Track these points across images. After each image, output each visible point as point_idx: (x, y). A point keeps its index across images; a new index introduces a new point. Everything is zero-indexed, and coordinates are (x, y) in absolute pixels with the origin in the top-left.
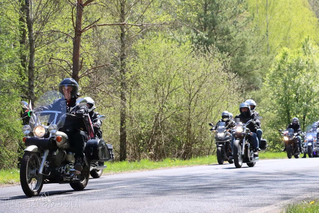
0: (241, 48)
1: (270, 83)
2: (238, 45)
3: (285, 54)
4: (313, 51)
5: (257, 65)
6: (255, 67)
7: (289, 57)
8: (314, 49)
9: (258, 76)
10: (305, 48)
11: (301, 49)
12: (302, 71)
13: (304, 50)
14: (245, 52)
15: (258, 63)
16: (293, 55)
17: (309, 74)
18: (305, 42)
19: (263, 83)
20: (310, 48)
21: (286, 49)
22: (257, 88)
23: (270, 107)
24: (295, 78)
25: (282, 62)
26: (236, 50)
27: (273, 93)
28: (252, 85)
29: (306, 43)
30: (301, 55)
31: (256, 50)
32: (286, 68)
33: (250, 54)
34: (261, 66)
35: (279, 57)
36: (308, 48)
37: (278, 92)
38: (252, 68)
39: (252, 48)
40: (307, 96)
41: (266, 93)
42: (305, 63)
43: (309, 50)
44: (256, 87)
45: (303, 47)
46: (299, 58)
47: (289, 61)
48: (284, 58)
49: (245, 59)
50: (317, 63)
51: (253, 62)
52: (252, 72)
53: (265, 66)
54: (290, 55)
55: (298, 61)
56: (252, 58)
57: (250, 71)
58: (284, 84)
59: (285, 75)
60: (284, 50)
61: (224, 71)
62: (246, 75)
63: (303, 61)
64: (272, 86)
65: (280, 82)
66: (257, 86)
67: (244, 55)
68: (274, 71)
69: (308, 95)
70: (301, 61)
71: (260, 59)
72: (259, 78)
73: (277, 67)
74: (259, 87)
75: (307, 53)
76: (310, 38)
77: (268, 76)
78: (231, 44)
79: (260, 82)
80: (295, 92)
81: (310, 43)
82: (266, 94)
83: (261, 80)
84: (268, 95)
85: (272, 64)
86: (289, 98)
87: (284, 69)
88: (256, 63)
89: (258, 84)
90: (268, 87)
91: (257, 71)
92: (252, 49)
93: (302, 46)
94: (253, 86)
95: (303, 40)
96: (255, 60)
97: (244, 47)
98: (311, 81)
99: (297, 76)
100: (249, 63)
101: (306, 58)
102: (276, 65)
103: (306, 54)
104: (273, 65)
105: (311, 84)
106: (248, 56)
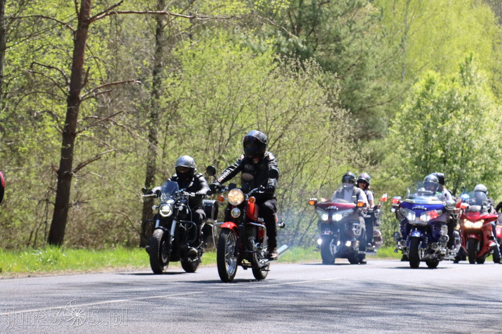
0: (358, 66)
1: (401, 129)
2: (352, 61)
3: (431, 82)
4: (477, 80)
5: (382, 97)
6: (378, 101)
7: (437, 88)
8: (479, 76)
9: (382, 116)
10: (465, 74)
11: (457, 75)
12: (457, 113)
13: (463, 77)
14: (363, 75)
15: (383, 95)
16: (443, 85)
17: (468, 118)
18: (464, 63)
19: (390, 129)
20: (472, 75)
21: (432, 73)
22: (378, 137)
23: (399, 168)
24: (444, 123)
25: (424, 95)
26: (349, 69)
27: (404, 146)
28: (369, 131)
29: (467, 66)
30: (457, 85)
31: (382, 70)
32: (431, 106)
33: (371, 78)
34: (389, 100)
35: (419, 87)
36: (468, 74)
37: (413, 145)
38: (372, 101)
39: (376, 67)
40: (462, 155)
41: (394, 144)
42: (463, 99)
43: (471, 78)
44: (378, 134)
45: (462, 72)
46: (453, 90)
47: (436, 94)
48: (428, 88)
49: (364, 86)
50: (482, 100)
51: (376, 93)
52: (371, 109)
53: (395, 101)
54: (439, 83)
55: (452, 94)
56: (374, 84)
57: (369, 107)
58: (425, 132)
59: (428, 117)
60: (428, 75)
61: (328, 104)
62: (361, 112)
63: (460, 96)
64: (404, 134)
65: (419, 127)
66: (378, 132)
67: (360, 79)
68: (410, 110)
69: (464, 154)
70: (457, 95)
71: (387, 87)
72: (383, 119)
73: (415, 102)
74: (382, 135)
75: (467, 83)
76: (473, 58)
77: (399, 117)
78: (341, 58)
79: (384, 127)
80: (442, 146)
81: (473, 65)
82: (393, 148)
83: (386, 124)
84: (396, 148)
85: (408, 96)
86: (432, 157)
87: (426, 107)
88: (381, 94)
89: (381, 130)
90: (398, 135)
91: (381, 107)
92: (375, 70)
93: (459, 70)
94: (371, 133)
95: (462, 61)
96: (380, 89)
97: (362, 66)
98: (470, 131)
99: (448, 120)
100: (368, 93)
101: (465, 91)
102: (413, 99)
103: (464, 84)
104: (409, 99)
105: (470, 135)
106: (367, 80)
